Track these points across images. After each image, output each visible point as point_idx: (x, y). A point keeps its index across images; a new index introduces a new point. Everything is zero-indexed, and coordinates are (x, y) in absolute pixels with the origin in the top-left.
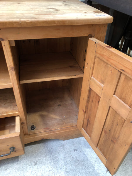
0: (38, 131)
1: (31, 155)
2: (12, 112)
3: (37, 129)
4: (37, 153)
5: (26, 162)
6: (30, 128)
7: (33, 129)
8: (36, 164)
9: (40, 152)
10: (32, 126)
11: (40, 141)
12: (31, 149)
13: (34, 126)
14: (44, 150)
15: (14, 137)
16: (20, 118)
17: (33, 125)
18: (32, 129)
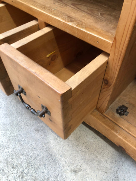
0: (126, 126)
1: (83, 148)
2: (99, 33)
3: (128, 121)
4: (94, 157)
5: (68, 150)
6: (117, 108)
7: (120, 114)
8: (75, 172)
9: (100, 162)
10: (123, 106)
11: (116, 145)
12: (92, 141)
13: (127, 108)
14: (109, 166)
15: (49, 88)
16: (107, 63)
17: (127, 106)
18: (117, 111)
